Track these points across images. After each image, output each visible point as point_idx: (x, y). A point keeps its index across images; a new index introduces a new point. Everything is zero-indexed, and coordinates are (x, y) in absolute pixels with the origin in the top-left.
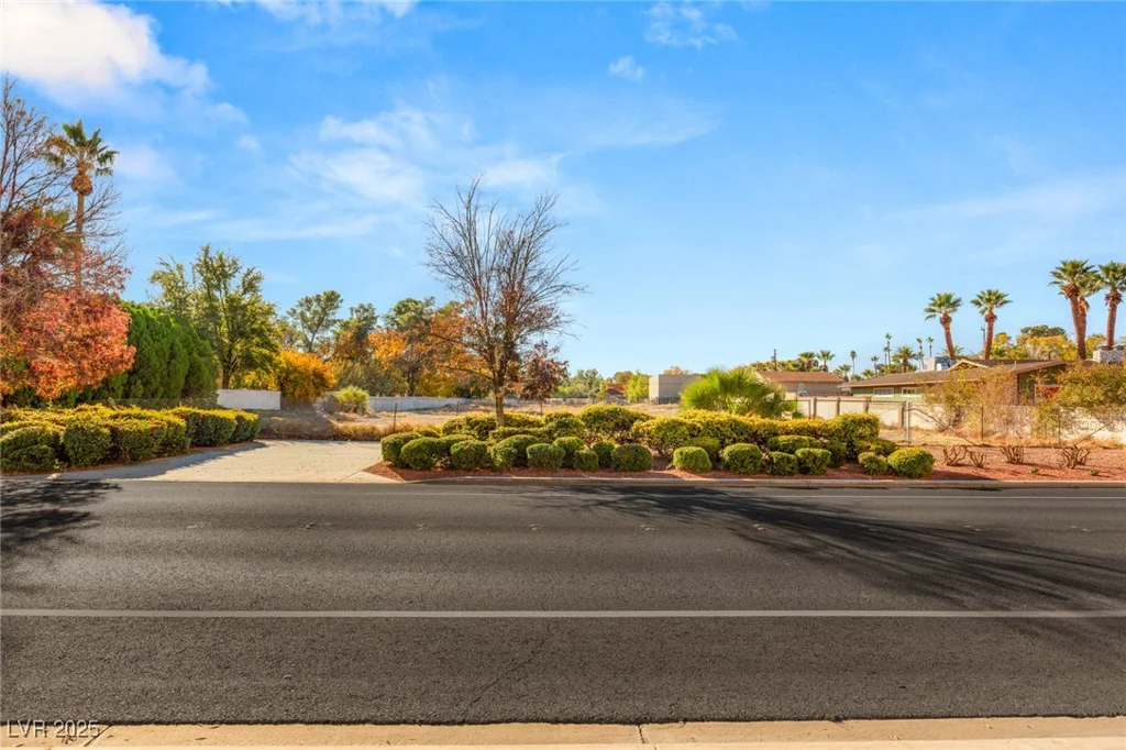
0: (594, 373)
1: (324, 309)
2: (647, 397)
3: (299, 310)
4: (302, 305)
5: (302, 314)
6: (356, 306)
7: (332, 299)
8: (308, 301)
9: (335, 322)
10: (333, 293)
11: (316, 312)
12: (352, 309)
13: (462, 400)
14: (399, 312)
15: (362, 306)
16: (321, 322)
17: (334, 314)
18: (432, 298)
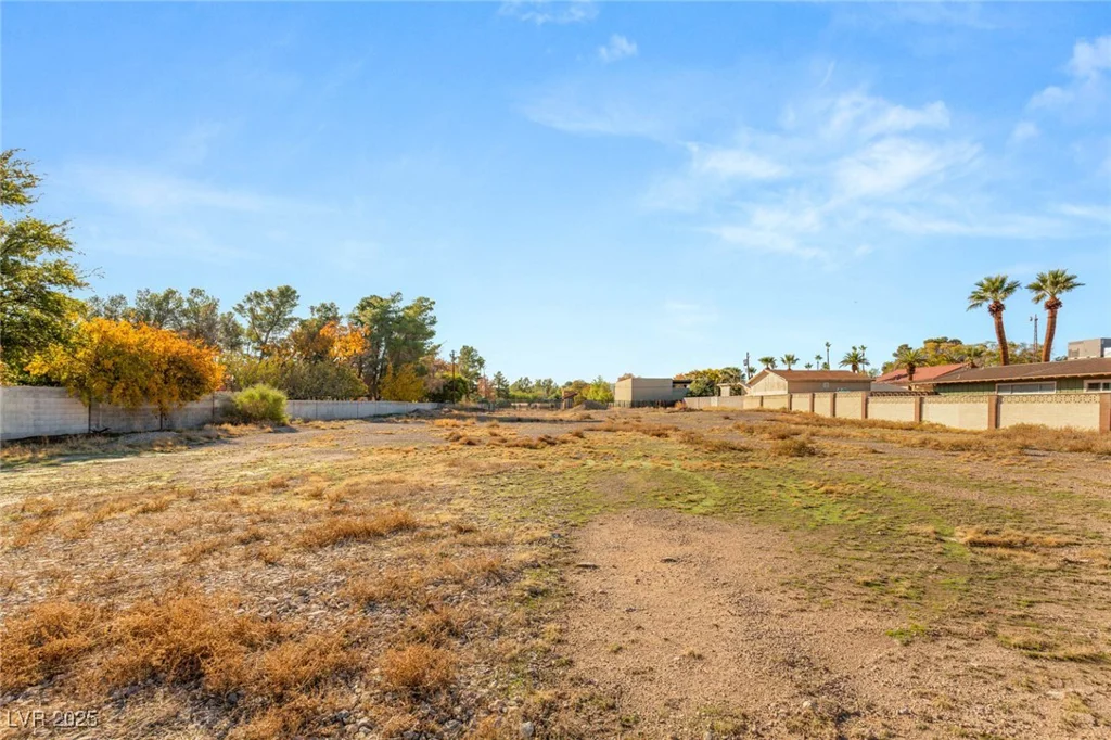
0: (550, 382)
1: (278, 307)
2: (612, 401)
3: (247, 306)
4: (249, 300)
5: (251, 310)
6: (318, 306)
7: (287, 296)
8: (258, 296)
9: (291, 320)
10: (288, 288)
11: (268, 310)
12: (312, 308)
13: (435, 405)
14: (363, 308)
15: (324, 306)
16: (276, 321)
17: (291, 312)
18: (399, 294)
